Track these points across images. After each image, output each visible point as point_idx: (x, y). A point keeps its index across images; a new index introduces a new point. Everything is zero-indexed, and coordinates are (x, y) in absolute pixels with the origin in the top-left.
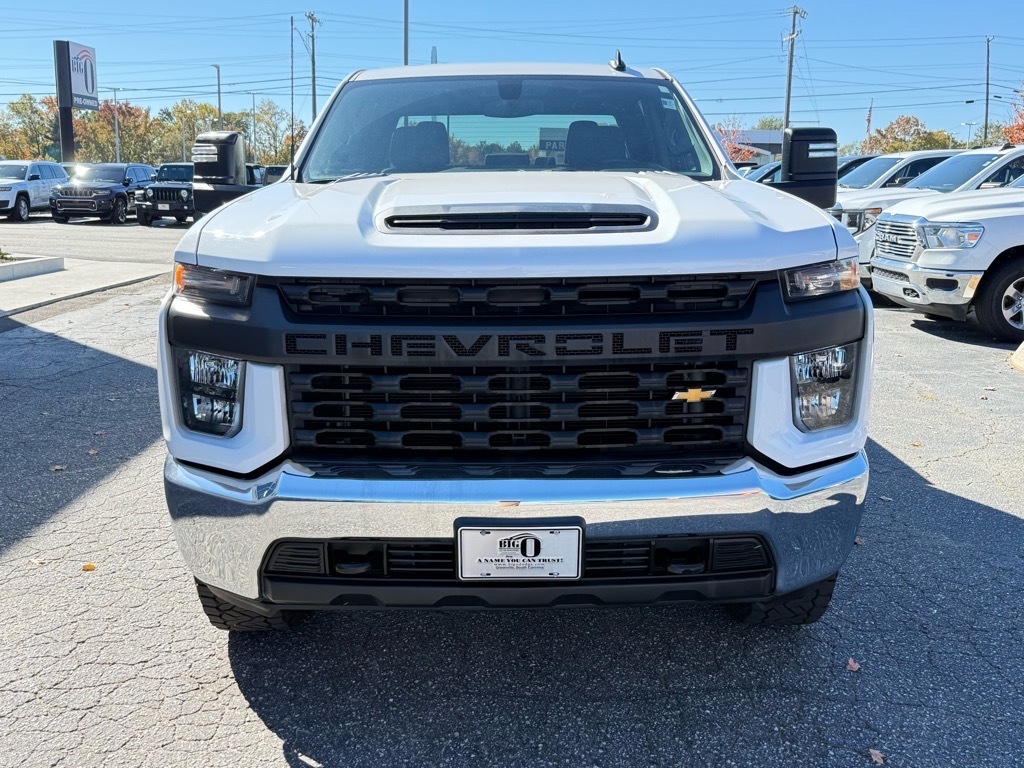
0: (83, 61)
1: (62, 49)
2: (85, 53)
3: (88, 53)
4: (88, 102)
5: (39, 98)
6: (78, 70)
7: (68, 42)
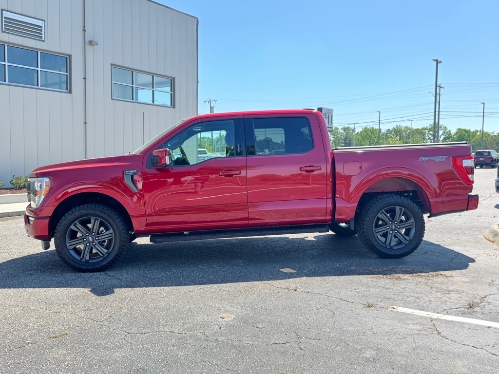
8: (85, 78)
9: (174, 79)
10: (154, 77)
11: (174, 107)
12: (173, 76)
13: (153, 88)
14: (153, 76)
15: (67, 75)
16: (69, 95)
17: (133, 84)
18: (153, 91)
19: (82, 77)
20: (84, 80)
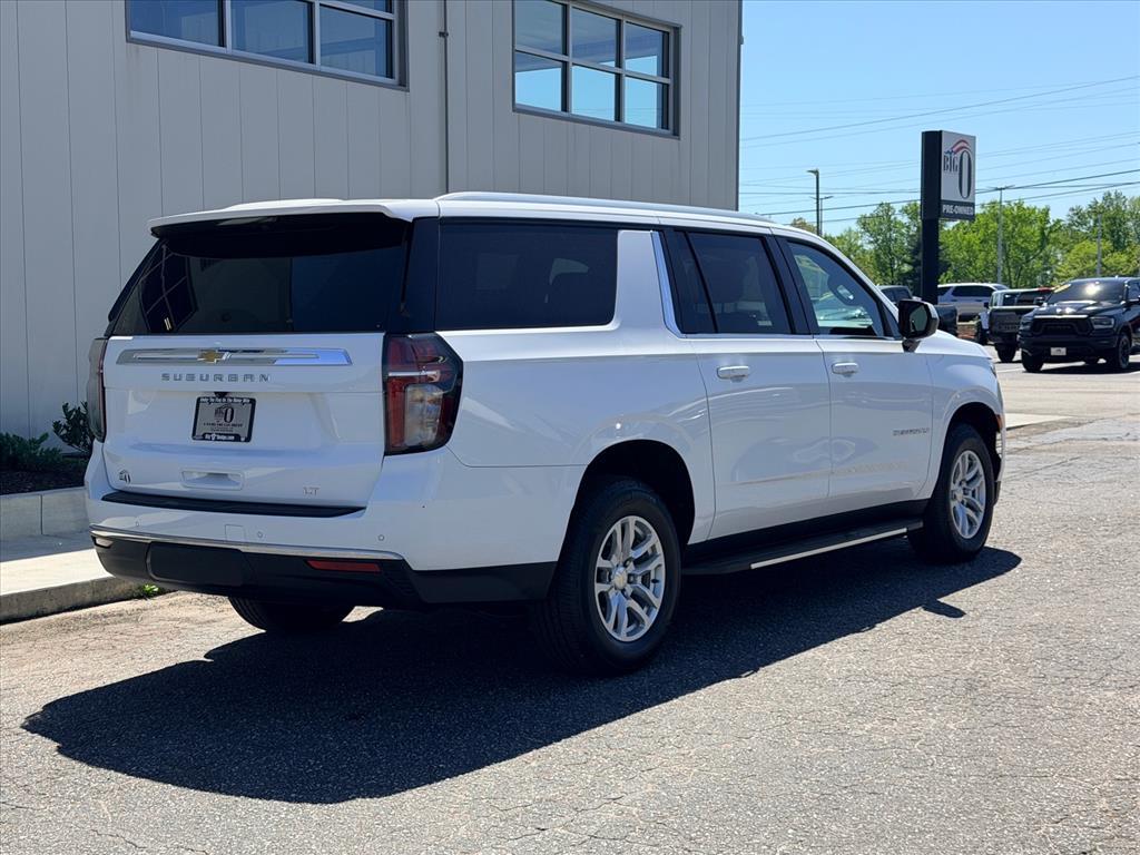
0: (958, 155)
1: (932, 141)
2: (961, 144)
3: (966, 144)
4: (961, 210)
5: (898, 207)
6: (951, 167)
7: (941, 132)
8: (443, 34)
9: (677, 29)
10: (625, 26)
11: (676, 133)
12: (676, 21)
13: (619, 64)
14: (619, 22)
15: (389, 22)
16: (400, 94)
17: (565, 53)
18: (619, 78)
19: (437, 27)
20: (442, 39)
